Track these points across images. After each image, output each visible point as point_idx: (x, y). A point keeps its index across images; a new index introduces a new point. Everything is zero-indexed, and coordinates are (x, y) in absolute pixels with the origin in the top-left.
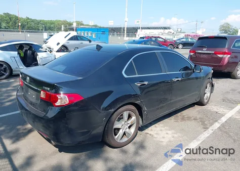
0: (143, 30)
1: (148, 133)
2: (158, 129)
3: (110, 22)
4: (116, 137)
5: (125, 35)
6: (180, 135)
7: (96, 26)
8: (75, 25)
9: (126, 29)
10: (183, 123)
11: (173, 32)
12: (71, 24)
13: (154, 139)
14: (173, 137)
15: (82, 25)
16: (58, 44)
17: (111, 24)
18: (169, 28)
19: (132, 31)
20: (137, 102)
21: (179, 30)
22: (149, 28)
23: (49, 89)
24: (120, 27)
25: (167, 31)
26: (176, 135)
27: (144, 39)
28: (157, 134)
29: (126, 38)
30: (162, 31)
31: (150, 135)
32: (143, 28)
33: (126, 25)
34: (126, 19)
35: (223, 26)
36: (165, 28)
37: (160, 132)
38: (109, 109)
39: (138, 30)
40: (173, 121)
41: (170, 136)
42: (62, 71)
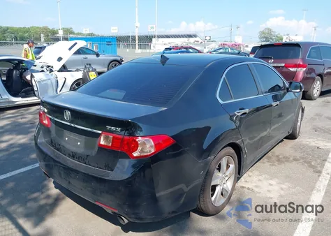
0: (161, 39)
1: (243, 187)
2: (255, 179)
3: (112, 28)
4: (213, 198)
5: (137, 46)
6: (289, 185)
7: (91, 34)
8: (61, 34)
9: (137, 38)
10: (282, 166)
11: (200, 41)
12: (54, 32)
13: (258, 195)
14: (282, 189)
15: (72, 33)
16: (60, 59)
17: (114, 31)
18: (195, 36)
19: (146, 40)
20: (237, 142)
21: (208, 38)
22: (168, 37)
23: (119, 129)
24: (126, 35)
25: (192, 40)
26: (284, 186)
27: (172, 50)
28: (256, 186)
29: (138, 51)
30: (185, 39)
31: (248, 189)
32: (159, 37)
33: (137, 33)
34: (138, 24)
35: (263, 32)
36: (190, 36)
37: (260, 184)
38: (208, 156)
39: (153, 39)
40: (267, 164)
41: (276, 188)
42: (121, 98)
